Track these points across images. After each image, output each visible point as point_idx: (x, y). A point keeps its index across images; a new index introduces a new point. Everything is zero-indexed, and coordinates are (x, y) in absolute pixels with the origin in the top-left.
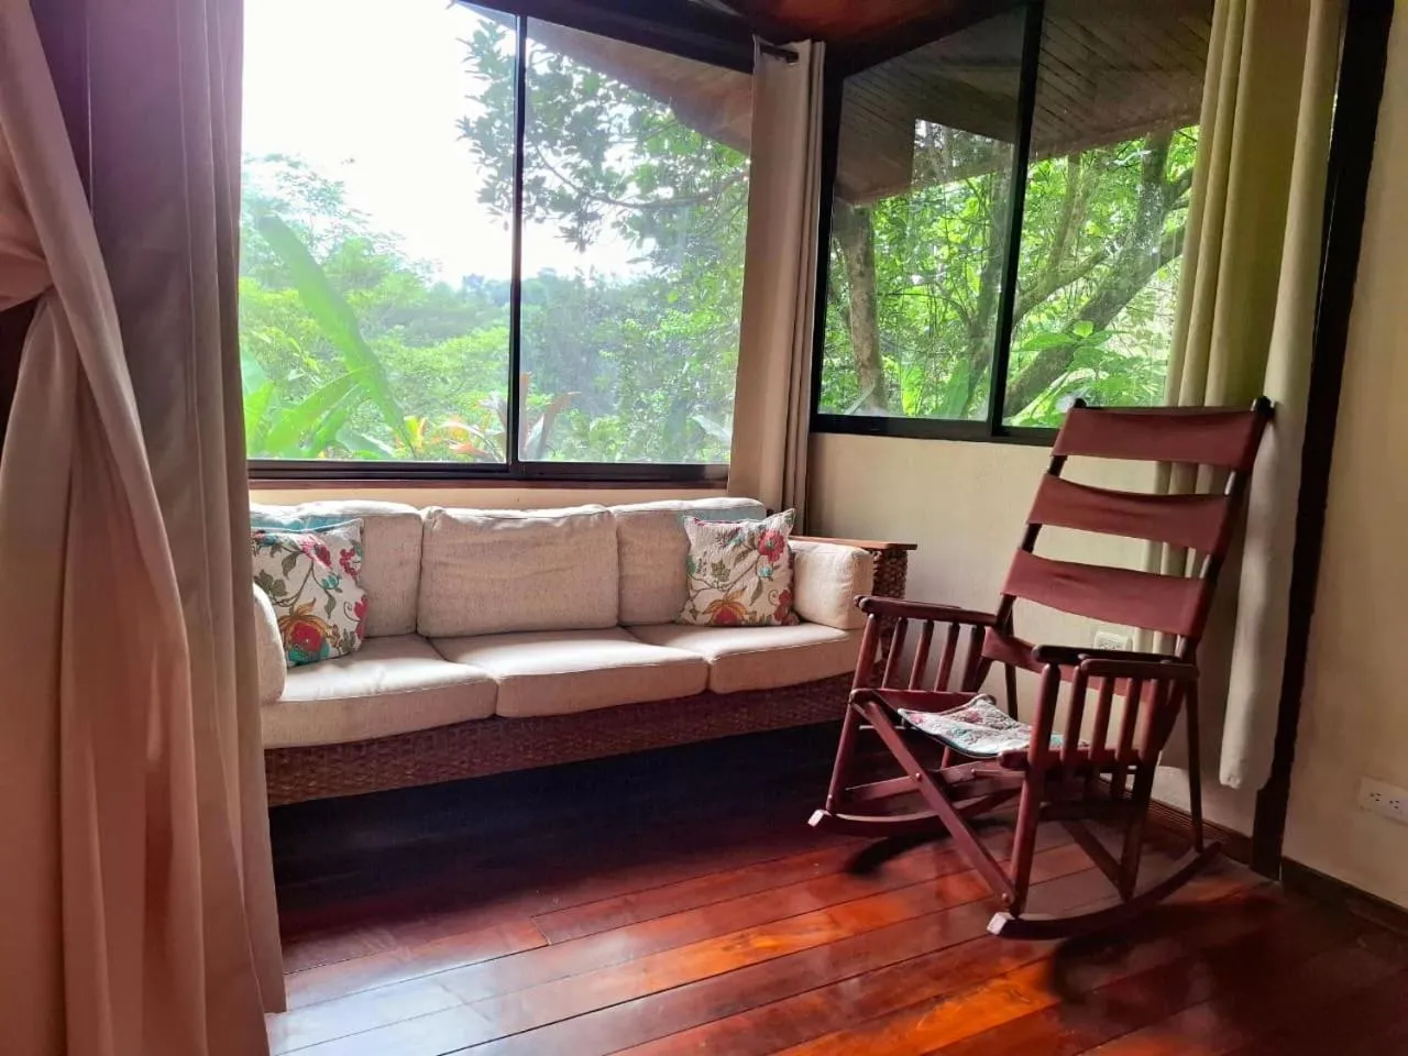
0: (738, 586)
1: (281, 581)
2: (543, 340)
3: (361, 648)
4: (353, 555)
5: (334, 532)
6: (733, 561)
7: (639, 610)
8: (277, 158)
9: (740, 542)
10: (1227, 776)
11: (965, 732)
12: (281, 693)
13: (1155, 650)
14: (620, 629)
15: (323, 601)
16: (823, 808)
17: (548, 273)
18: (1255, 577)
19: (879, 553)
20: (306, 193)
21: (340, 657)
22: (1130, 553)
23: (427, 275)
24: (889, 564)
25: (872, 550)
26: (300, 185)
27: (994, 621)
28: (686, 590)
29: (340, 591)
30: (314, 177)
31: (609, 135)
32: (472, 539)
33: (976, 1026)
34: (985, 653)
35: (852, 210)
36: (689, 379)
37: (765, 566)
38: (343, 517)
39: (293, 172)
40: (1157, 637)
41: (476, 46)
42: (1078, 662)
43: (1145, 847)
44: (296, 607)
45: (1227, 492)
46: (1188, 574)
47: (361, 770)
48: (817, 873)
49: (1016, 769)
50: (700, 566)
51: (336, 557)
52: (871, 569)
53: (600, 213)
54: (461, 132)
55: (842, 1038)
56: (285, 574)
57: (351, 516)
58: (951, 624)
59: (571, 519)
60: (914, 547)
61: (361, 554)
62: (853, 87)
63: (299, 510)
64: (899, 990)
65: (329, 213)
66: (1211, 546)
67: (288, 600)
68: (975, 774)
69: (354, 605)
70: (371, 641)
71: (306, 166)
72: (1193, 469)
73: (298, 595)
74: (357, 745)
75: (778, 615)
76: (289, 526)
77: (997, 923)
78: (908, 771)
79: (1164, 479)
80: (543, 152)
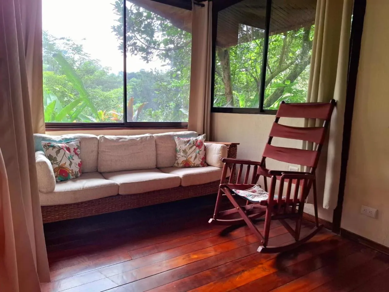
0: (190, 156)
1: (56, 157)
2: (142, 89)
3: (81, 176)
4: (77, 149)
5: (71, 143)
6: (188, 149)
7: (162, 163)
8: (63, 38)
9: (190, 144)
10: (325, 206)
11: (251, 195)
12: (54, 189)
13: (305, 171)
14: (157, 169)
15: (68, 163)
16: (212, 218)
17: (143, 70)
18: (332, 150)
19: (229, 146)
20: (72, 49)
21: (74, 179)
22: (298, 144)
23: (108, 71)
24: (232, 149)
25: (227, 145)
26: (70, 46)
27: (260, 164)
28: (175, 158)
29: (73, 160)
30: (74, 44)
31: (154, 30)
32: (113, 144)
33: (253, 279)
34: (258, 173)
35: (223, 50)
36: (180, 99)
37: (197, 150)
38: (74, 139)
39: (68, 42)
40: (305, 167)
41: (116, 5)
42: (281, 175)
43: (302, 226)
44: (60, 165)
45: (323, 126)
46: (314, 150)
47: (79, 211)
48: (211, 236)
49: (265, 205)
50: (179, 151)
51: (72, 150)
52: (227, 150)
53: (152, 52)
54: (113, 30)
55: (215, 284)
56: (57, 155)
57: (77, 138)
58: (248, 165)
59: (142, 138)
60: (239, 144)
61: (80, 149)
62: (220, 14)
63: (61, 137)
64: (232, 269)
65: (79, 54)
66: (319, 141)
67: (58, 163)
68: (254, 207)
69: (78, 164)
70: (83, 174)
71: (72, 41)
72: (314, 120)
73: (61, 161)
74: (78, 204)
75: (201, 164)
76: (58, 142)
77: (260, 249)
78: (235, 206)
79: (306, 123)
80: (136, 35)
